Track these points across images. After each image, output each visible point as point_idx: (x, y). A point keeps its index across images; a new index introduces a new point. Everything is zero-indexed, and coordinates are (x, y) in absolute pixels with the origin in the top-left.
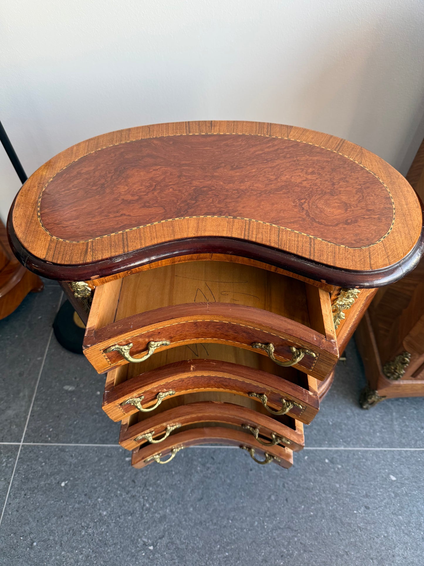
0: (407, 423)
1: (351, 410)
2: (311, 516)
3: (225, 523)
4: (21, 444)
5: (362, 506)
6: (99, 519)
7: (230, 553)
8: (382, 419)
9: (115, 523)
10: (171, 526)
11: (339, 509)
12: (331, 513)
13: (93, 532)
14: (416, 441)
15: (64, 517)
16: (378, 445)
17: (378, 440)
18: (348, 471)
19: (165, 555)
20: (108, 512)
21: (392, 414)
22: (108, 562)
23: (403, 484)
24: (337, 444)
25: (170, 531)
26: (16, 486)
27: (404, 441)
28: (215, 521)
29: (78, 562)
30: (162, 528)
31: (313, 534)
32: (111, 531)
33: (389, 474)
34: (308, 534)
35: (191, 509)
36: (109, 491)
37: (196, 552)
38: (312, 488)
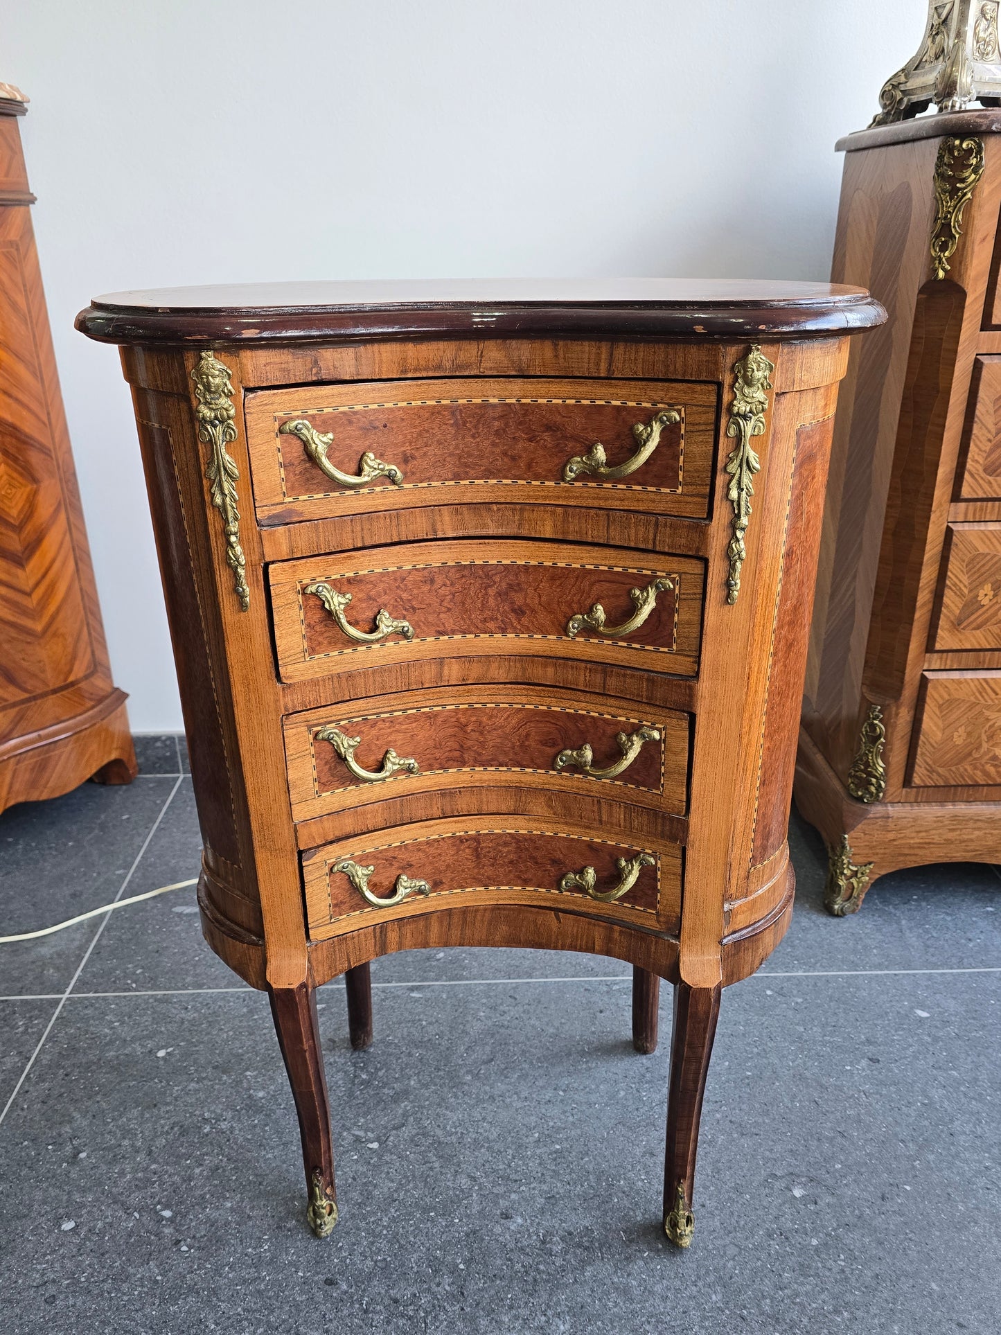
0: (935, 935)
1: (810, 919)
2: (748, 1078)
3: (549, 1094)
4: (66, 995)
5: (863, 1058)
6: (246, 1105)
7: (566, 1145)
8: (879, 930)
9: (284, 1108)
10: (423, 1107)
11: (809, 1064)
12: (792, 1071)
13: (232, 1127)
14: (962, 959)
15: (159, 1105)
16: (879, 966)
17: (876, 960)
18: (819, 1006)
19: (407, 1156)
20: (268, 1093)
21: (898, 922)
22: (266, 1175)
23: (946, 1023)
24: (787, 968)
25: (419, 1115)
26: (44, 1062)
27: (934, 959)
28: (525, 1094)
29: (190, 1181)
30: (400, 1111)
31: (757, 1106)
32: (276, 1122)
33: (912, 1008)
34: (744, 1107)
35: (469, 1078)
36: (273, 1058)
37: (483, 1146)
38: (744, 1035)
